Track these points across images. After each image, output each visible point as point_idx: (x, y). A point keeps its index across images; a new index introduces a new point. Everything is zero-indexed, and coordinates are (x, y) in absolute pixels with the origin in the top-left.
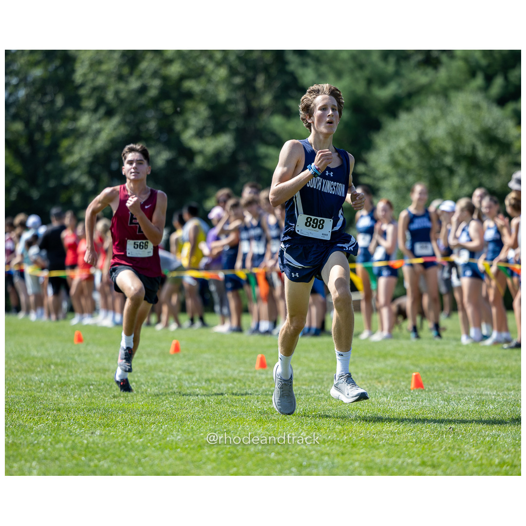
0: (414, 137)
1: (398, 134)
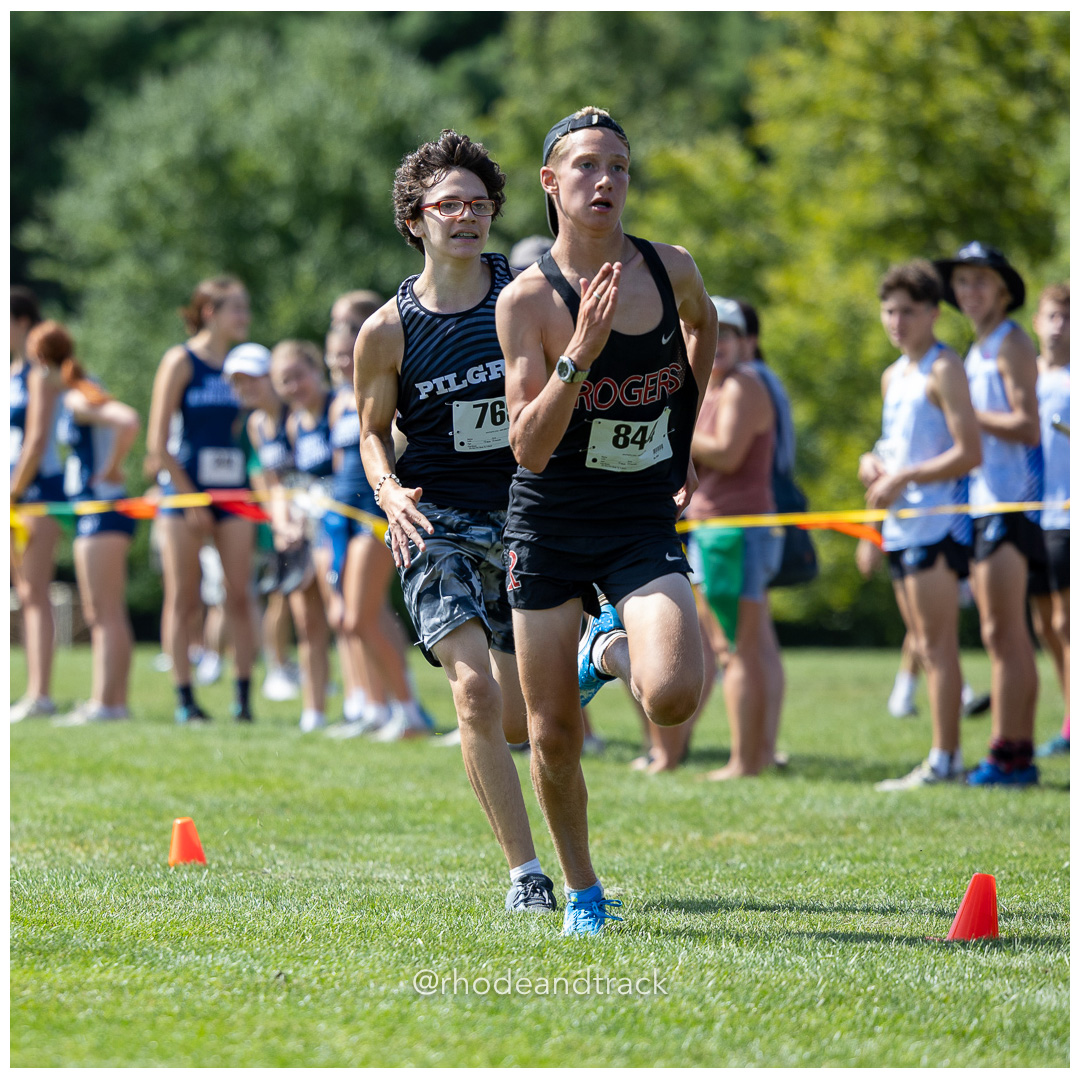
0: (184, 143)
1: (137, 138)
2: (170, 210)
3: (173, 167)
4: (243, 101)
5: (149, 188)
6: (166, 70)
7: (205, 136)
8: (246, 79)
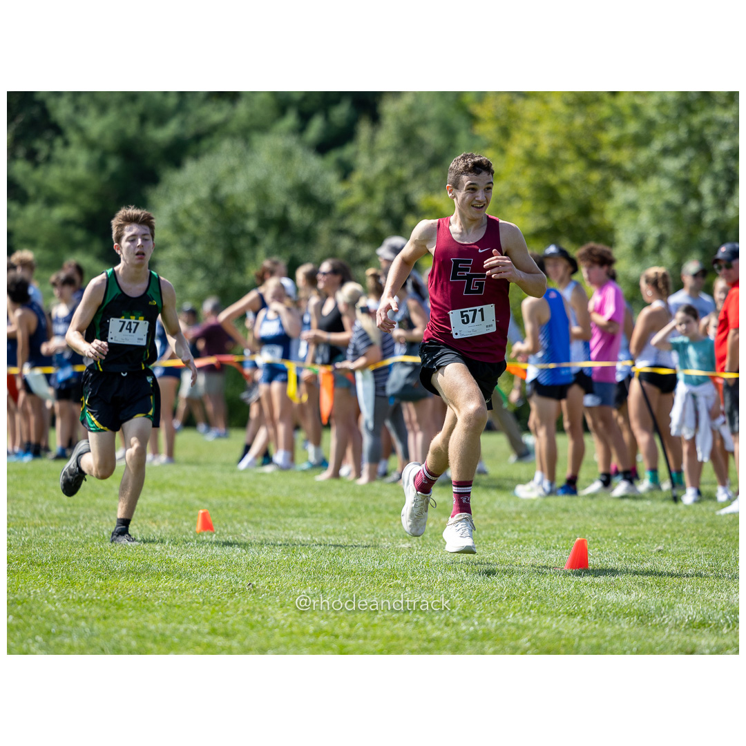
0: (204, 192)
1: (183, 189)
2: (197, 222)
3: (199, 203)
4: (232, 171)
5: (188, 213)
6: (197, 156)
7: (215, 189)
8: (233, 161)
